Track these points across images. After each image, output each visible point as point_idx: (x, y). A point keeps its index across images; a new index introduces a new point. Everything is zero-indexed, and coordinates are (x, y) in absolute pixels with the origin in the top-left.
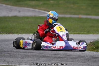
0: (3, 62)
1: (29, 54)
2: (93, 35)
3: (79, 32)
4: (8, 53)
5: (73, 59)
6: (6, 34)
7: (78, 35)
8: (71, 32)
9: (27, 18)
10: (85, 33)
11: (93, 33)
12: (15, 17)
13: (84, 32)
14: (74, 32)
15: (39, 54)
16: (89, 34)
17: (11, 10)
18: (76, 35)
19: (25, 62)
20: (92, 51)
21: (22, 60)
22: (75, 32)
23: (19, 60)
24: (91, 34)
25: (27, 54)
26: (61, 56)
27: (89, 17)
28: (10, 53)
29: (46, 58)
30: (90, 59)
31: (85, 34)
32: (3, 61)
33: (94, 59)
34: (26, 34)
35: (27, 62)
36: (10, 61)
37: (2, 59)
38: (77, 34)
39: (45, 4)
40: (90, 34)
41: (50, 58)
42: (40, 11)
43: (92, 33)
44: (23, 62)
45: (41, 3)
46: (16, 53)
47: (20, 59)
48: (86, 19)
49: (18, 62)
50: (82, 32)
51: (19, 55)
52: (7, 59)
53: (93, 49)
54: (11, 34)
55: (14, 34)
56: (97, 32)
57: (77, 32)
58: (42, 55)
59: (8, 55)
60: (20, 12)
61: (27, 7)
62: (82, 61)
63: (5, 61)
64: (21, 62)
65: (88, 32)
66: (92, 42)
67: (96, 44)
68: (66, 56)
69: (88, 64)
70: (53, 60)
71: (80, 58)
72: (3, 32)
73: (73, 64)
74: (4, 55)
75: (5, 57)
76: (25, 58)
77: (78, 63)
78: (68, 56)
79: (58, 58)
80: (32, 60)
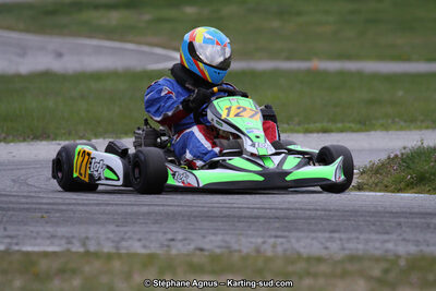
0: (48, 242)
1: (145, 209)
2: (385, 132)
3: (325, 125)
4: (58, 211)
5: (334, 222)
6: (24, 140)
7: (320, 134)
8: (292, 127)
9: (97, 76)
10: (353, 125)
11: (386, 128)
12: (46, 75)
13: (348, 125)
14: (306, 126)
15: (186, 209)
16: (367, 131)
17: (23, 51)
18: (315, 135)
19: (139, 237)
20: (400, 190)
21: (126, 233)
22: (312, 126)
23: (113, 232)
24: (375, 130)
25: (136, 209)
26: (282, 213)
27: (352, 66)
28: (64, 207)
29: (220, 223)
30: (404, 220)
31: (353, 131)
32: (48, 238)
33: (423, 220)
35: (146, 239)
36: (73, 237)
37: (41, 229)
38: (318, 132)
39: (160, 20)
40: (373, 133)
41: (239, 221)
42: (146, 49)
43: (382, 125)
44: (130, 238)
45: (147, 17)
46: (88, 208)
47: (112, 227)
48: (341, 73)
49: (108, 239)
50: (340, 125)
51: (103, 213)
52: (59, 229)
53: (402, 185)
54: (44, 143)
55: (54, 139)
56: (402, 123)
57: (319, 125)
58: (200, 212)
59: (58, 215)
60: (59, 55)
61: (90, 37)
62: (373, 227)
63: (53, 237)
64: (123, 239)
65: (365, 124)
66: (396, 156)
67: (412, 165)
68: (300, 212)
69: (400, 238)
70: (250, 227)
71: (362, 216)
72: (8, 135)
73: (341, 239)
74: (43, 217)
75: (47, 223)
76: (134, 223)
77: (362, 237)
78: (308, 213)
79: (270, 218)
80: (165, 230)
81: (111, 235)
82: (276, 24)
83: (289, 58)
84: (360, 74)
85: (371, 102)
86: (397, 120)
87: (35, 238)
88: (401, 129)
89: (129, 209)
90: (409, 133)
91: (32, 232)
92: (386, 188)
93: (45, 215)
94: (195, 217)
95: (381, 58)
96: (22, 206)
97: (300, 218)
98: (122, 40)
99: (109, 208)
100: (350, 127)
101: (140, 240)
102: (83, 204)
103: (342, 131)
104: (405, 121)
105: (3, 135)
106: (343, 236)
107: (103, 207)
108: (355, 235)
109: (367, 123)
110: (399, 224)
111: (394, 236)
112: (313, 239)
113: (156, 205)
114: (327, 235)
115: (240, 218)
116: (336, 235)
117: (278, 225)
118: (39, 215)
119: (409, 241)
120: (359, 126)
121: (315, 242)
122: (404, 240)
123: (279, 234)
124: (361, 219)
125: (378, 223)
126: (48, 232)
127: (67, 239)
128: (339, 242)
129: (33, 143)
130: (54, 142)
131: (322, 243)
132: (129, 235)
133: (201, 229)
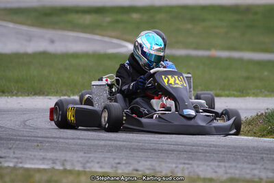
0: (41, 162)
1: (102, 143)
2: (255, 98)
4: (48, 142)
5: (221, 155)
6: (28, 95)
9: (75, 56)
10: (235, 93)
11: (256, 95)
12: (44, 54)
13: (232, 92)
15: (128, 143)
17: (30, 38)
20: (263, 136)
21: (90, 158)
23: (81, 157)
24: (249, 96)
25: (97, 142)
26: (188, 148)
27: (236, 54)
28: (51, 140)
29: (149, 154)
30: (264, 155)
32: (41, 160)
35: (102, 162)
36: (57, 159)
37: (36, 153)
39: (117, 22)
40: (247, 98)
42: (107, 39)
43: (254, 94)
44: (92, 161)
45: (108, 19)
46: (67, 141)
47: (81, 154)
48: (230, 59)
49: (78, 161)
50: (227, 93)
51: (76, 144)
52: (48, 154)
53: (265, 133)
54: (41, 97)
55: (47, 95)
56: (266, 92)
58: (137, 146)
59: (47, 144)
60: (52, 42)
61: (72, 30)
62: (245, 160)
63: (44, 159)
64: (88, 162)
65: (242, 92)
66: (262, 114)
67: (271, 120)
68: (200, 148)
69: (263, 167)
70: (168, 156)
71: (239, 152)
72: (18, 92)
73: (225, 167)
74: (38, 146)
75: (40, 150)
76: (95, 151)
77: (238, 166)
78: (205, 148)
79: (181, 151)
80: (115, 157)
81: (80, 159)
82: (189, 26)
85: (247, 78)
86: (263, 90)
87: (33, 159)
88: (266, 96)
89: (92, 142)
90: (270, 98)
91: (31, 155)
92: (255, 134)
93: (39, 145)
94: (134, 149)
95: (254, 50)
96: (25, 138)
97: (200, 152)
98: (92, 32)
99: (80, 141)
101: (98, 163)
102: (63, 138)
103: (228, 96)
104: (268, 91)
105: (15, 92)
106: (227, 164)
107: (76, 141)
108: (234, 164)
109: (244, 91)
110: (262, 158)
111: (259, 166)
112: (208, 166)
113: (110, 140)
114: (216, 163)
115: (162, 151)
116: (222, 164)
117: (186, 156)
118: (36, 144)
119: (268, 169)
120: (239, 93)
121: (209, 168)
122: (265, 168)
123: (186, 162)
124: (239, 154)
125: (249, 157)
126: (41, 155)
127: (53, 160)
128: (224, 169)
129: (34, 97)
130: (47, 97)
131: (213, 169)
132: (92, 159)
133: (137, 157)
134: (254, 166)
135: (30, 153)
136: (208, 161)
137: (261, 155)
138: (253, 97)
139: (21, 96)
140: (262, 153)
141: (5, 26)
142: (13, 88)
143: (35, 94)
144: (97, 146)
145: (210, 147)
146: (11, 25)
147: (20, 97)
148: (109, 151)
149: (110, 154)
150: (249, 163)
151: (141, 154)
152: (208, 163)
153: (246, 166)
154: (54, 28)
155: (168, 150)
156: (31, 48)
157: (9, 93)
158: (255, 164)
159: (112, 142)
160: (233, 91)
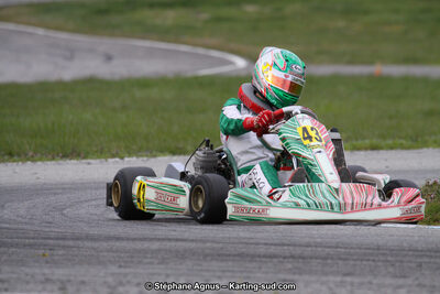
0: (40, 287)
1: (155, 246)
2: (437, 150)
3: (375, 141)
4: (64, 247)
5: (352, 262)
6: (53, 159)
7: (369, 152)
9: (144, 83)
10: (404, 142)
12: (91, 82)
13: (398, 141)
14: (355, 143)
15: (200, 245)
16: (422, 148)
17: (71, 54)
18: (362, 153)
19: (136, 281)
20: (435, 222)
21: (126, 275)
22: (360, 143)
23: (113, 274)
24: (427, 147)
25: (146, 245)
26: (298, 251)
27: (417, 70)
28: (71, 243)
29: (230, 263)
30: (426, 260)
31: (402, 147)
32: (42, 282)
34: (138, 157)
36: (69, 281)
37: (37, 271)
38: (366, 149)
39: (219, 20)
40: (425, 149)
41: (250, 261)
42: (201, 51)
43: (435, 142)
44: (129, 282)
45: (205, 16)
46: (96, 245)
47: (114, 269)
48: (406, 79)
49: (105, 282)
50: (390, 142)
51: (110, 250)
52: (56, 271)
55: (84, 158)
57: (367, 142)
58: (213, 249)
59: (61, 252)
60: (109, 58)
61: (143, 38)
62: (391, 269)
63: (48, 280)
64: (121, 284)
65: (416, 140)
66: (435, 183)
68: (319, 249)
69: (417, 282)
70: (260, 268)
71: (384, 254)
72: (35, 153)
73: (352, 284)
74: (44, 255)
75: (47, 262)
76: (140, 262)
77: (375, 281)
78: (327, 250)
79: (285, 258)
80: (169, 272)
81: (110, 279)
82: (341, 23)
83: (351, 62)
84: (425, 80)
85: (430, 114)
87: (28, 283)
89: (138, 245)
91: (27, 275)
93: (48, 252)
94: (207, 255)
96: (27, 241)
97: (317, 258)
98: (177, 41)
99: (118, 244)
100: (401, 144)
101: (138, 285)
105: (31, 154)
106: (356, 280)
107: (111, 243)
108: (369, 278)
109: (420, 140)
110: (420, 265)
111: (409, 281)
112: (322, 283)
113: (170, 240)
114: (339, 279)
115: (253, 257)
116: (348, 279)
117: (290, 266)
118: (41, 252)
119: (424, 286)
120: (410, 143)
121: (324, 288)
122: (419, 285)
123: (290, 277)
124: (382, 258)
125: (397, 264)
126: (44, 274)
127: (62, 282)
128: (349, 288)
129: (61, 162)
130: (84, 161)
131: (330, 289)
132: (129, 278)
133: (208, 271)
134: (401, 281)
135: (27, 270)
136: (326, 274)
137: (419, 260)
138: (434, 148)
139: (40, 160)
140: (422, 256)
141: (30, 34)
142: (27, 147)
143: (65, 156)
144: (145, 252)
145: (337, 247)
146: (41, 32)
147: (39, 163)
148: (163, 261)
149: (162, 266)
150: (395, 276)
151: (215, 265)
152: (324, 279)
153: (389, 281)
154: (112, 35)
155: (265, 256)
156: (71, 71)
157: (19, 155)
158: (405, 277)
159: (173, 244)
160: (400, 138)
